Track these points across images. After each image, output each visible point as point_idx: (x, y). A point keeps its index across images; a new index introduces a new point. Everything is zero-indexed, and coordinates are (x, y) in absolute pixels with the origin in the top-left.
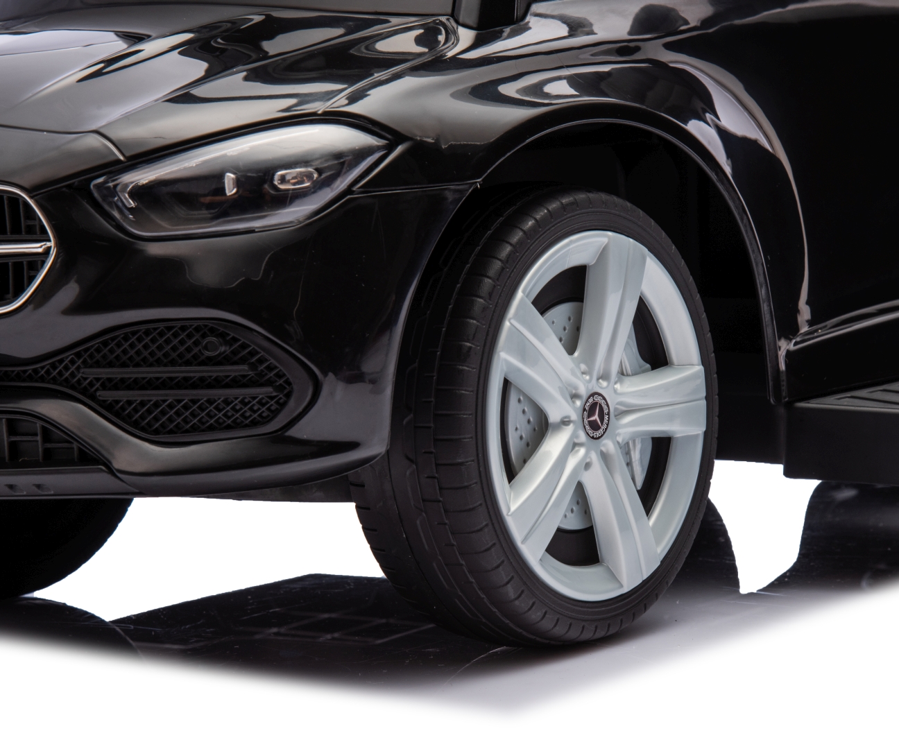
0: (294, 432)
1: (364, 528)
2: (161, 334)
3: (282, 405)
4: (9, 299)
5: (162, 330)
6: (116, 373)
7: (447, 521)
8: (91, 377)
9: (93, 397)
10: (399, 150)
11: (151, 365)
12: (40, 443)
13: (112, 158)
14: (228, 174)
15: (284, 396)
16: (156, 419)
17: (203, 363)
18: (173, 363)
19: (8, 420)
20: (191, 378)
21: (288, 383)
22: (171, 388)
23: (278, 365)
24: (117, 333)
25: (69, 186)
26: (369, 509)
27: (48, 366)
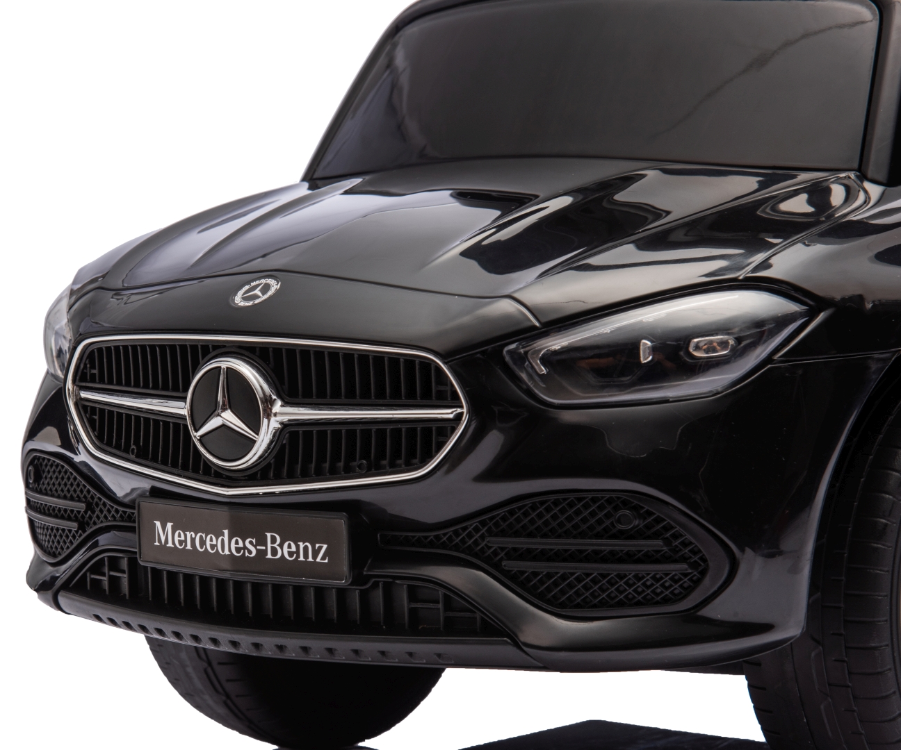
0: (707, 612)
1: (756, 708)
2: (571, 505)
3: (696, 583)
4: (417, 464)
5: (572, 500)
6: (522, 543)
7: (855, 708)
8: (496, 546)
9: (497, 566)
10: (821, 317)
11: (559, 536)
12: (441, 611)
13: (527, 324)
14: (644, 341)
15: (698, 573)
16: (563, 592)
17: (614, 537)
18: (582, 535)
19: (409, 586)
20: (601, 551)
21: (704, 560)
22: (580, 561)
23: (693, 541)
24: (526, 502)
25: (483, 353)
26: (764, 689)
27: (451, 533)
